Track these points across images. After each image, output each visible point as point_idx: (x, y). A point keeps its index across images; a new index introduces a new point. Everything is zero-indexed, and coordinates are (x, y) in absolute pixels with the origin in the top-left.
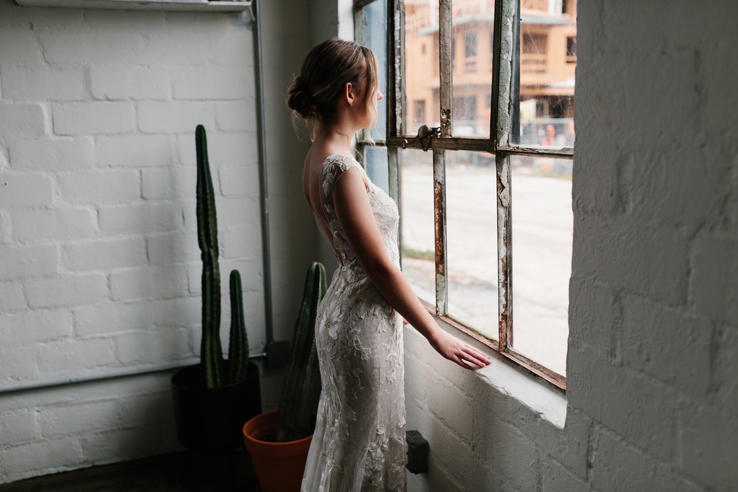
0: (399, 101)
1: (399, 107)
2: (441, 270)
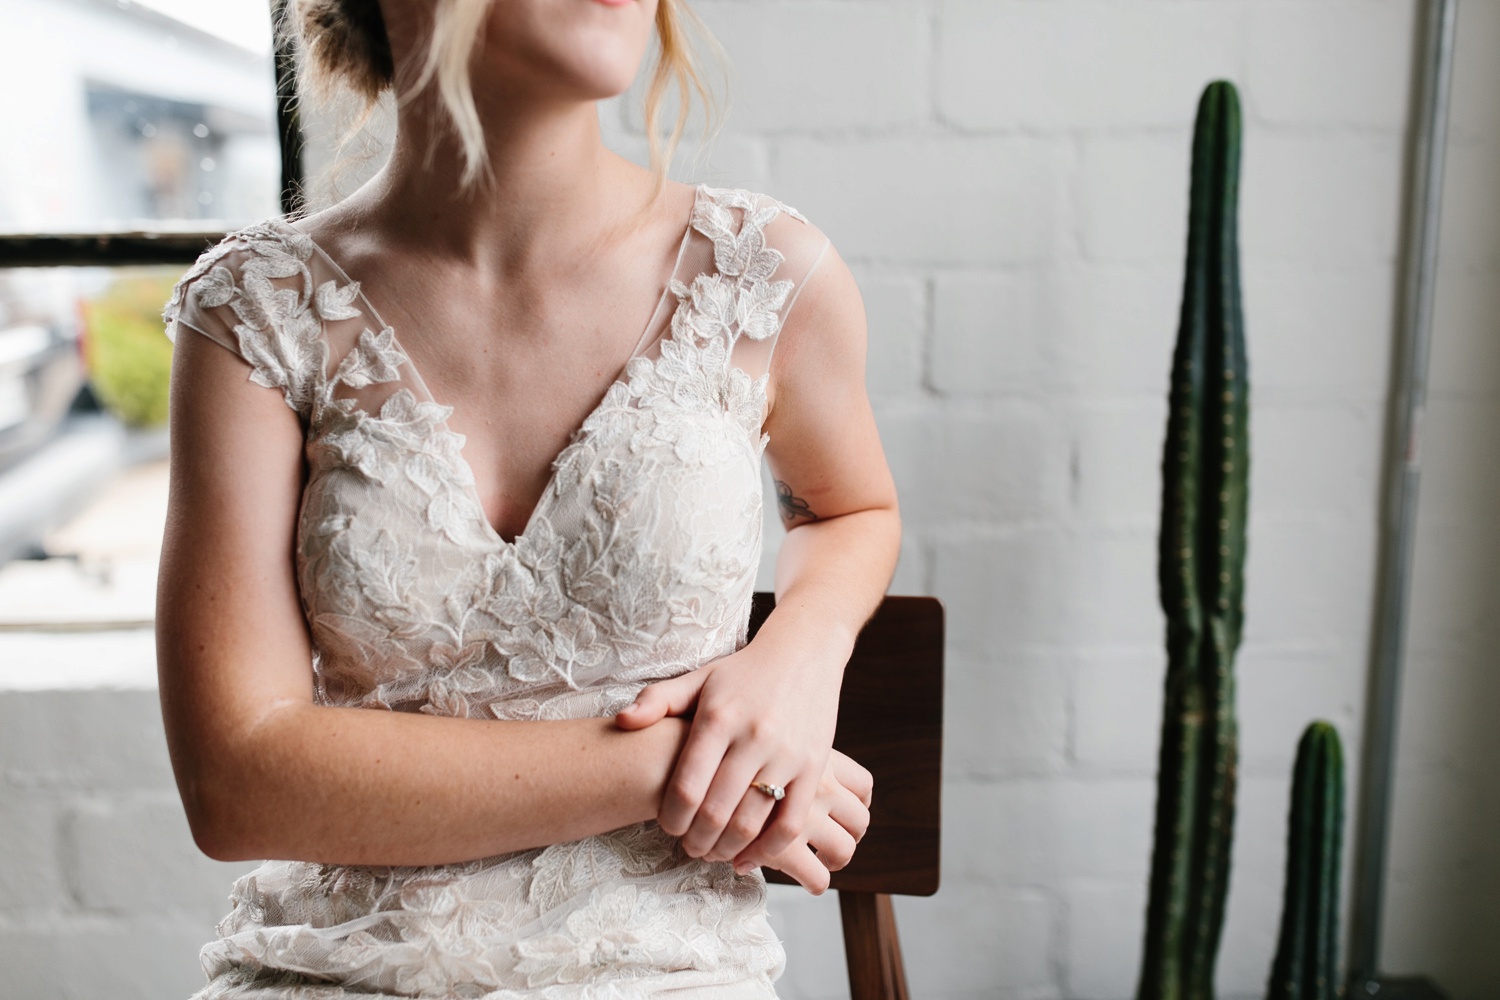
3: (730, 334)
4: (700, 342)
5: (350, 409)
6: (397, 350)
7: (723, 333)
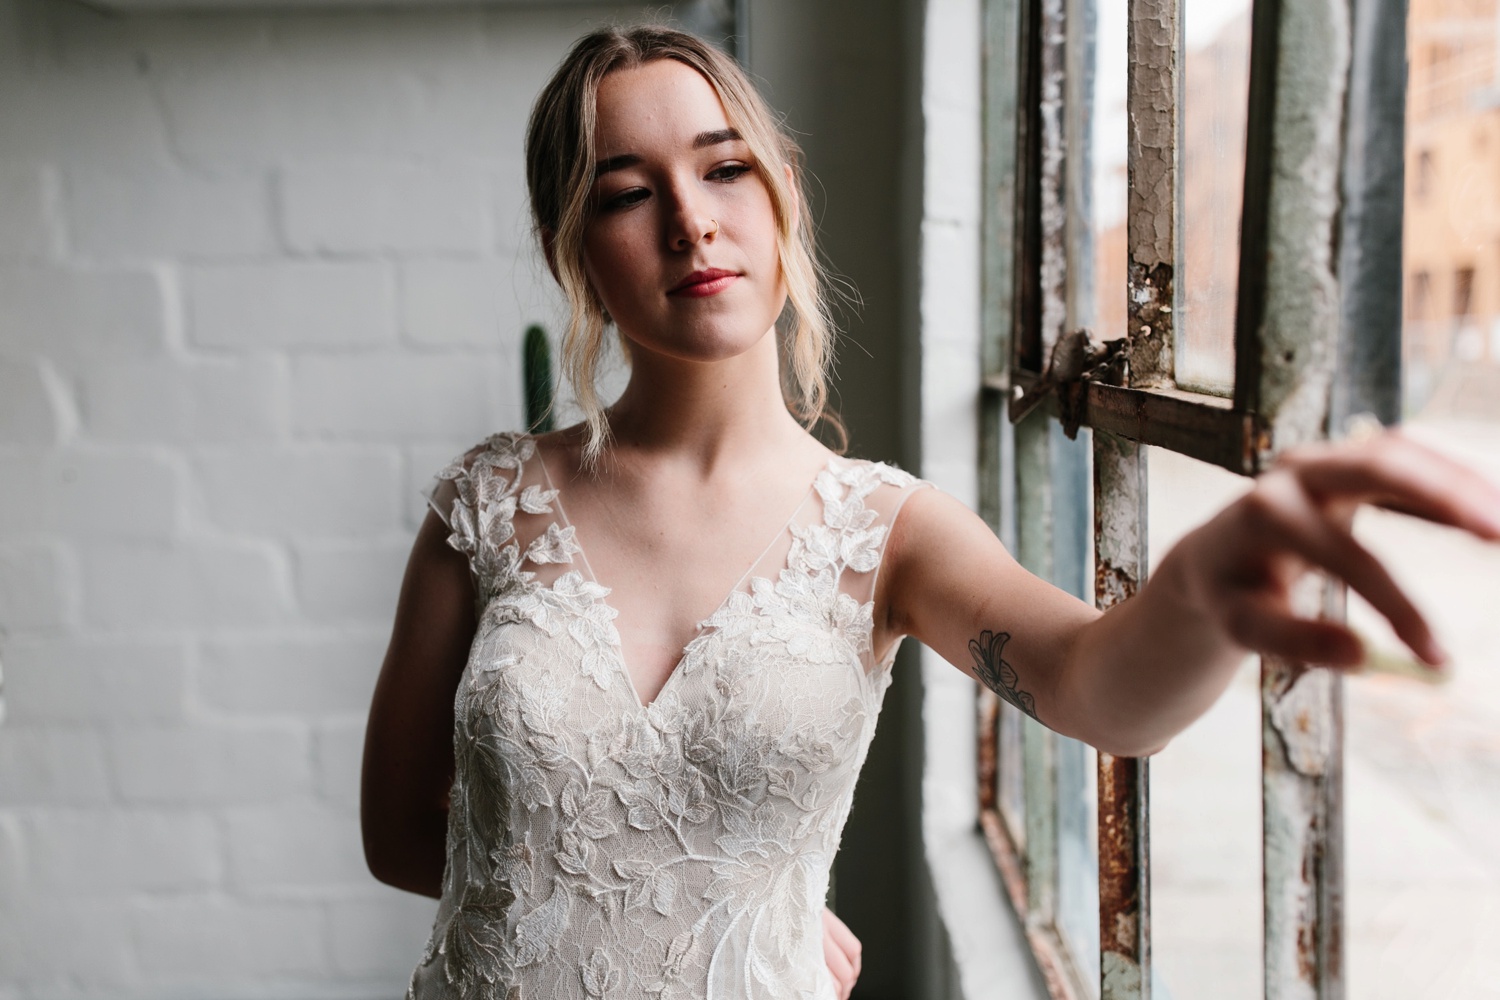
0: (1055, 239)
1: (1054, 262)
2: (1122, 938)
3: (836, 567)
4: (812, 573)
5: (528, 579)
6: (575, 543)
7: (830, 566)
